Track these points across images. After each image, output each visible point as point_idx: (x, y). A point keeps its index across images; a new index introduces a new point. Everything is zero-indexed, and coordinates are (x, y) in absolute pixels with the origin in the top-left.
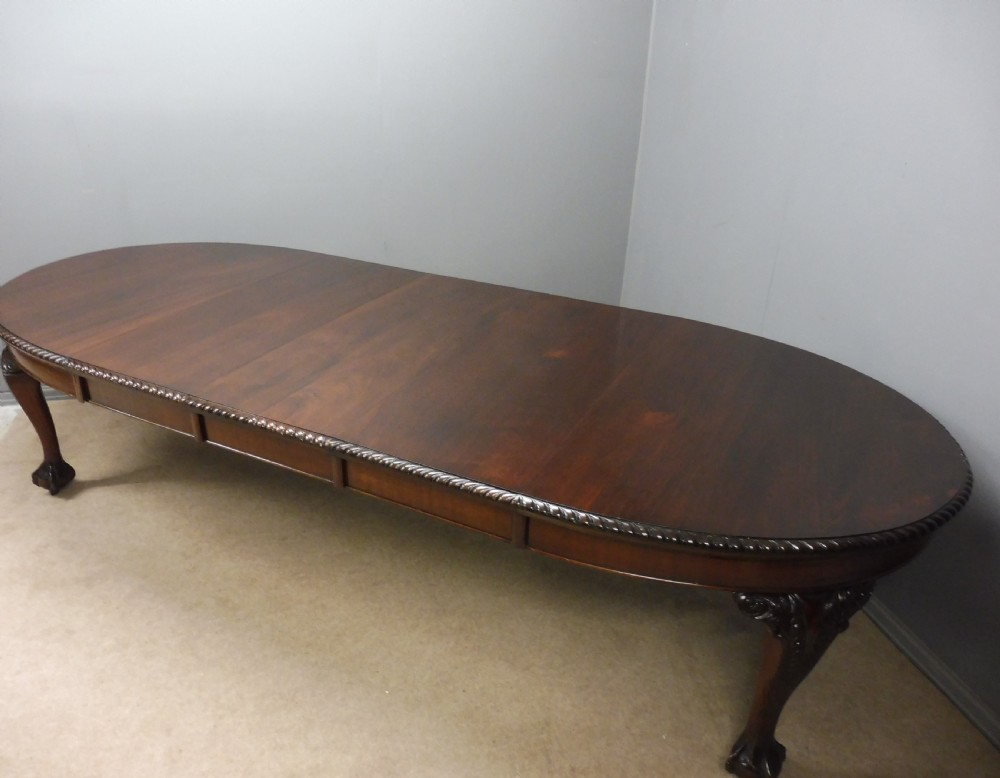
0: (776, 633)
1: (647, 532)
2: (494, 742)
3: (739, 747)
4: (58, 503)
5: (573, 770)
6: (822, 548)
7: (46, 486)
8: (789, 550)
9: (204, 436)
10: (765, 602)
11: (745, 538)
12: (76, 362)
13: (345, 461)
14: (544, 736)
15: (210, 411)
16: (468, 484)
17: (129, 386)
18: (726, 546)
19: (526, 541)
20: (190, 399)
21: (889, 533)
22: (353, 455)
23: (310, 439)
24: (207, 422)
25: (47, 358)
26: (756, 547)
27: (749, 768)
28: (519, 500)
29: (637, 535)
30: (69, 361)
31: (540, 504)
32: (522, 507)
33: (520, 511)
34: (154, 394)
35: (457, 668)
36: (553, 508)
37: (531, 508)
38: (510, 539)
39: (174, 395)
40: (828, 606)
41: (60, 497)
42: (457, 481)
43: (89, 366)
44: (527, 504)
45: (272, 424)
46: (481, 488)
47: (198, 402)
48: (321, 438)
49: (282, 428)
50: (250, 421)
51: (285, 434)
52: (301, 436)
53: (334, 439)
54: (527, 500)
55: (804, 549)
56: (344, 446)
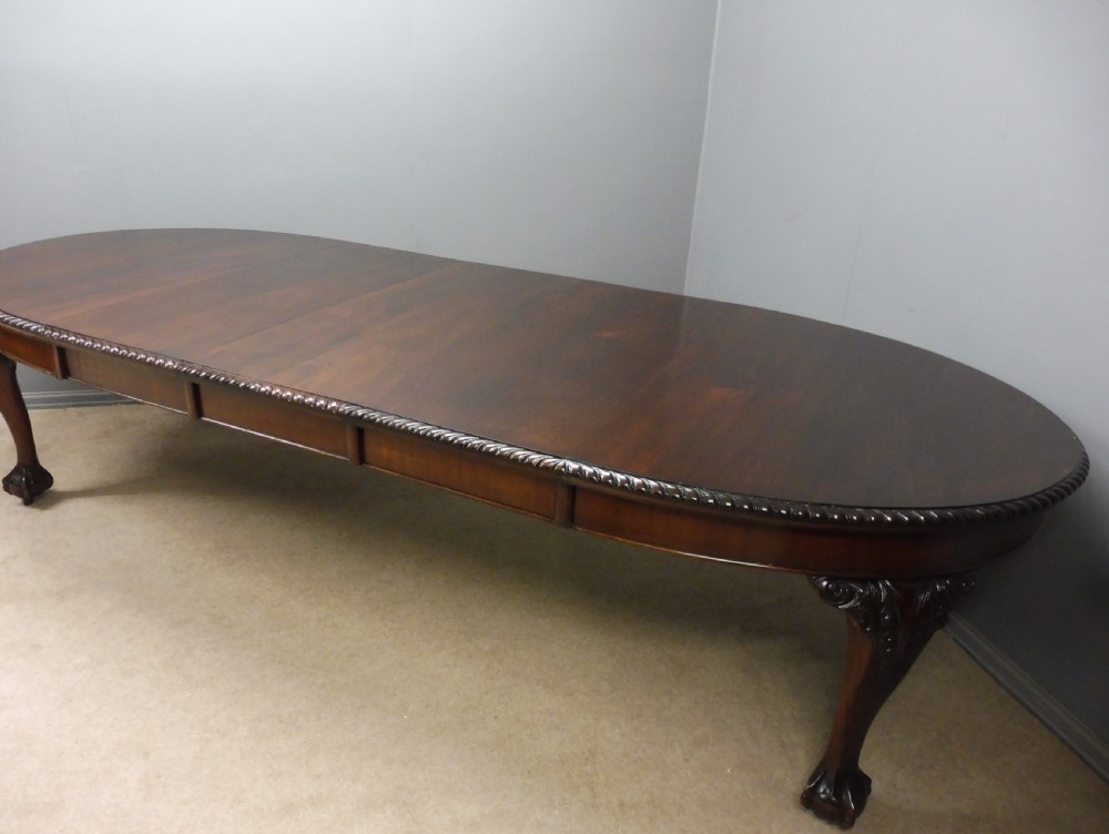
0: (863, 626)
1: (713, 498)
2: (529, 773)
3: (817, 776)
4: (32, 513)
5: (622, 804)
6: (918, 519)
7: (19, 494)
8: (880, 520)
9: (199, 412)
10: (851, 588)
11: (828, 505)
12: (53, 329)
13: (361, 431)
14: (588, 768)
15: (207, 377)
16: (505, 449)
17: (114, 354)
18: (806, 514)
19: (571, 519)
20: (184, 366)
21: (998, 508)
22: (372, 422)
23: (321, 405)
24: (204, 395)
25: (21, 327)
26: (842, 516)
27: (828, 800)
28: (564, 466)
29: (702, 502)
30: (46, 329)
31: (588, 470)
32: (568, 474)
33: (565, 478)
34: (142, 361)
35: (487, 693)
36: (604, 474)
37: (578, 474)
38: (553, 519)
39: (165, 361)
40: (924, 597)
41: (36, 507)
42: (491, 447)
43: (68, 332)
44: (574, 470)
45: (278, 390)
46: (520, 454)
47: (192, 368)
48: (334, 404)
49: (289, 394)
50: (253, 387)
51: (293, 401)
52: (311, 403)
53: (349, 404)
54: (573, 466)
55: (897, 521)
56: (360, 413)
